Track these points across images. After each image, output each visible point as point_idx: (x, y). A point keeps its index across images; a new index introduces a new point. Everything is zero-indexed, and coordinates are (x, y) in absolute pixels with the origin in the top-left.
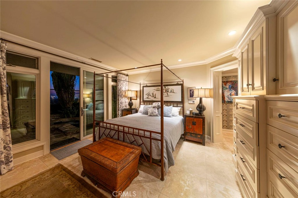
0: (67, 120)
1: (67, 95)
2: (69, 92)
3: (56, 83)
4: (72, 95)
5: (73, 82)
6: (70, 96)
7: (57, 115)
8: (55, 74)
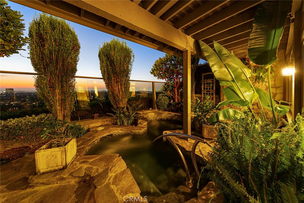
0: (120, 131)
1: (120, 87)
2: (123, 82)
3: (104, 67)
4: (126, 87)
5: (128, 67)
6: (123, 89)
7: (108, 120)
8: (102, 51)
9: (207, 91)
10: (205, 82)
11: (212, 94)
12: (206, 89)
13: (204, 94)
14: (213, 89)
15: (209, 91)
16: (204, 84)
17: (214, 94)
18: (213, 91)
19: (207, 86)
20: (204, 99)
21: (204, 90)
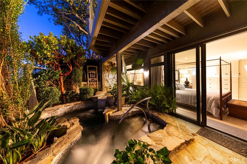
9: (92, 79)
10: (90, 72)
11: (96, 81)
12: (91, 78)
13: (90, 81)
14: (96, 77)
15: (94, 79)
16: (89, 74)
17: (97, 81)
18: (96, 79)
19: (92, 76)
20: (89, 86)
21: (90, 79)
